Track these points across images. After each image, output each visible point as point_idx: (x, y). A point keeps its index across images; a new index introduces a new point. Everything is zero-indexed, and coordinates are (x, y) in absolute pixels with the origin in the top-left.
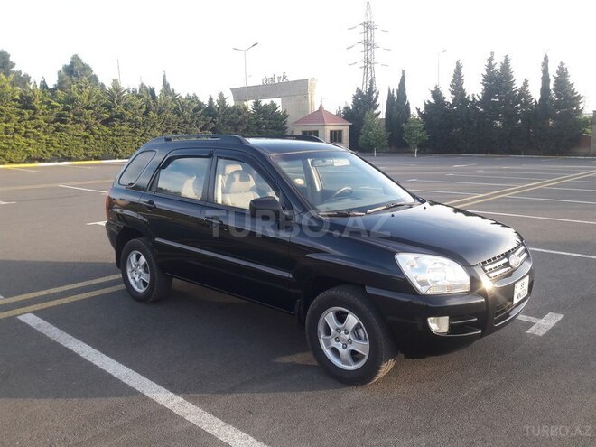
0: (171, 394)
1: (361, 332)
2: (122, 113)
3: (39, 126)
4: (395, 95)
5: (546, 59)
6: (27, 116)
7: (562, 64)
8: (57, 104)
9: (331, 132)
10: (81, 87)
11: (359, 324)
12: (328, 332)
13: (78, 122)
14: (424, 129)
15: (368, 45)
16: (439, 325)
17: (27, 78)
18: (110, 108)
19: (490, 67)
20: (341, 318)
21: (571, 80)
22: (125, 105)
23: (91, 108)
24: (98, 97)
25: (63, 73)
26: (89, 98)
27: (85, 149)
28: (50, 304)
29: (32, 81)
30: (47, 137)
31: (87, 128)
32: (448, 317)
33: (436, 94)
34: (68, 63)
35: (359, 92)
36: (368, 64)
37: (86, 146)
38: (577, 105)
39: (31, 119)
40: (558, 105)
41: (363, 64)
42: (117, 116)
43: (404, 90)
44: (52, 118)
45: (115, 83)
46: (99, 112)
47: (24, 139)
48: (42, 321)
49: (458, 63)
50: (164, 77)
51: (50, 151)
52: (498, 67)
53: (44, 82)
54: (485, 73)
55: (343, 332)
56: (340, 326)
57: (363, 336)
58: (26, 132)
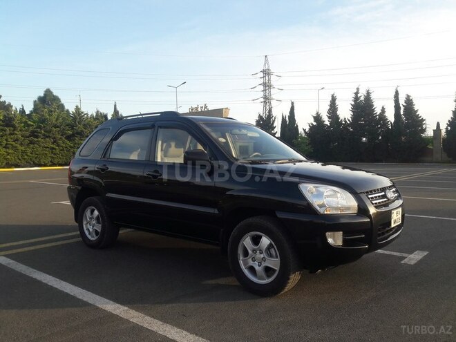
0: (118, 305)
1: (273, 251)
2: (82, 131)
3: (17, 140)
4: (287, 119)
5: (397, 93)
6: (8, 132)
7: (408, 96)
8: (32, 123)
9: (240, 147)
10: (51, 111)
11: (271, 244)
12: (246, 253)
13: (47, 137)
14: (309, 144)
15: (267, 86)
16: (335, 239)
17: (10, 106)
18: (73, 127)
19: (356, 99)
20: (256, 240)
21: (416, 108)
22: (84, 125)
23: (58, 127)
24: (64, 119)
25: (38, 102)
26: (57, 119)
27: (51, 157)
28: (19, 250)
29: (14, 108)
30: (23, 148)
31: (55, 142)
32: (341, 233)
33: (318, 118)
34: (42, 95)
35: (260, 117)
36: (267, 100)
37: (53, 155)
38: (421, 125)
39: (11, 134)
40: (407, 126)
41: (262, 100)
42: (78, 133)
43: (294, 116)
44: (28, 134)
45: (77, 109)
46: (64, 129)
47: (4, 150)
48: (12, 261)
49: (333, 96)
50: (115, 106)
51: (25, 159)
52: (362, 98)
53: (23, 109)
54: (353, 103)
55: (258, 252)
56: (256, 247)
57: (274, 253)
58: (7, 144)
